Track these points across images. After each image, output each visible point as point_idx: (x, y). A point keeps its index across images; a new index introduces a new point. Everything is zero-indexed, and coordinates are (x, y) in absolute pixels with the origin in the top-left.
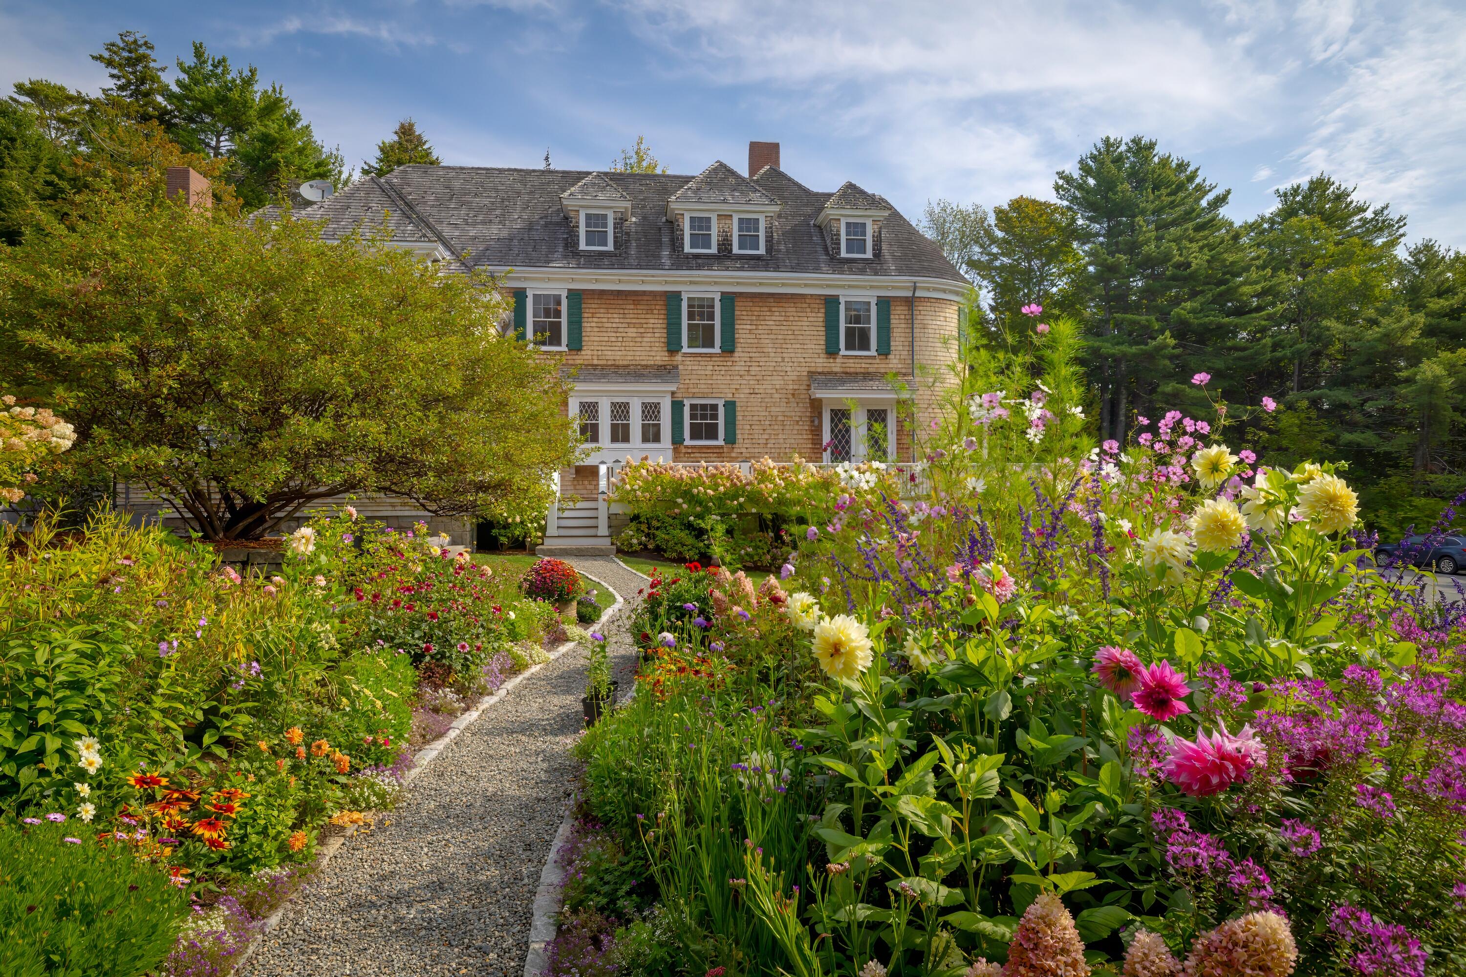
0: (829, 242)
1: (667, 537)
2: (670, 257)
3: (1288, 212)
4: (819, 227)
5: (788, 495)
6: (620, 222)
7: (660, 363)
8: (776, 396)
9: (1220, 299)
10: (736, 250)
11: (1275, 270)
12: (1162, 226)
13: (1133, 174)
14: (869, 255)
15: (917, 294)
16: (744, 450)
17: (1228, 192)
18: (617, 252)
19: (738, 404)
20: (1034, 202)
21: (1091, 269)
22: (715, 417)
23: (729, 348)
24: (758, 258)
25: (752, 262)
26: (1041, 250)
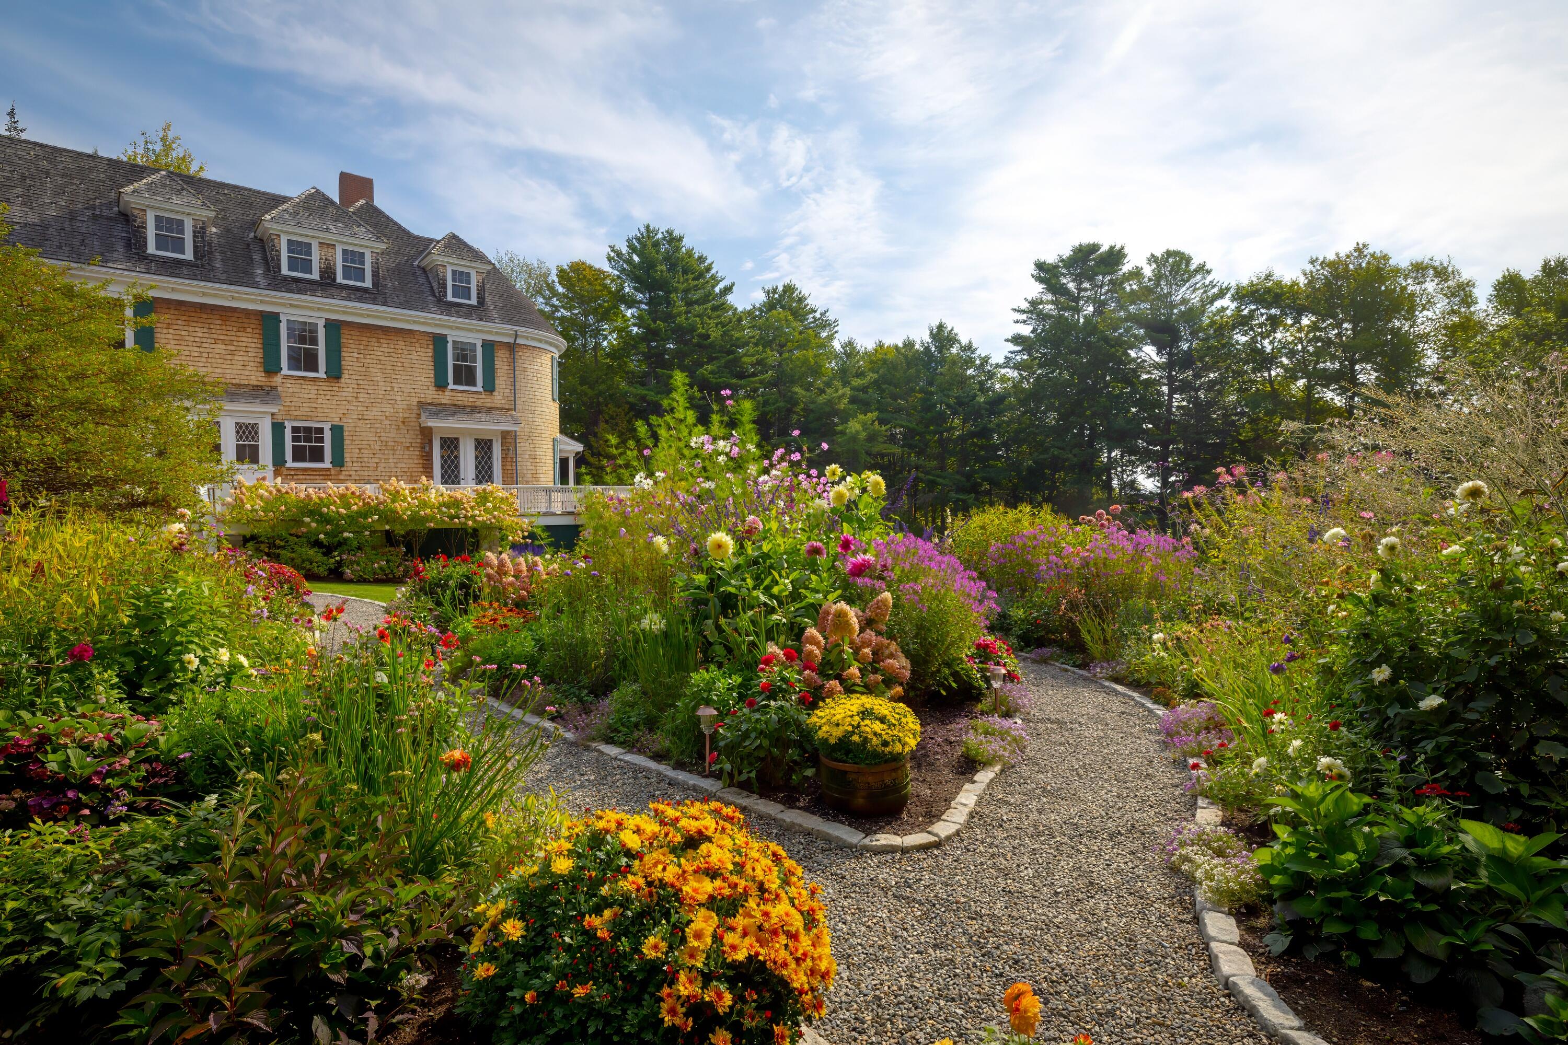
0: (435, 287)
1: (293, 555)
2: (265, 275)
3: (771, 305)
4: (423, 269)
5: (422, 513)
6: (200, 232)
7: (255, 383)
8: (388, 422)
9: (728, 365)
10: (340, 279)
11: (764, 347)
12: (689, 304)
13: (667, 258)
14: (474, 301)
15: (519, 341)
16: (353, 473)
17: (733, 284)
18: (199, 262)
19: (345, 429)
20: (591, 267)
21: (635, 329)
22: (321, 440)
23: (335, 373)
24: (365, 290)
25: (359, 294)
26: (596, 309)
